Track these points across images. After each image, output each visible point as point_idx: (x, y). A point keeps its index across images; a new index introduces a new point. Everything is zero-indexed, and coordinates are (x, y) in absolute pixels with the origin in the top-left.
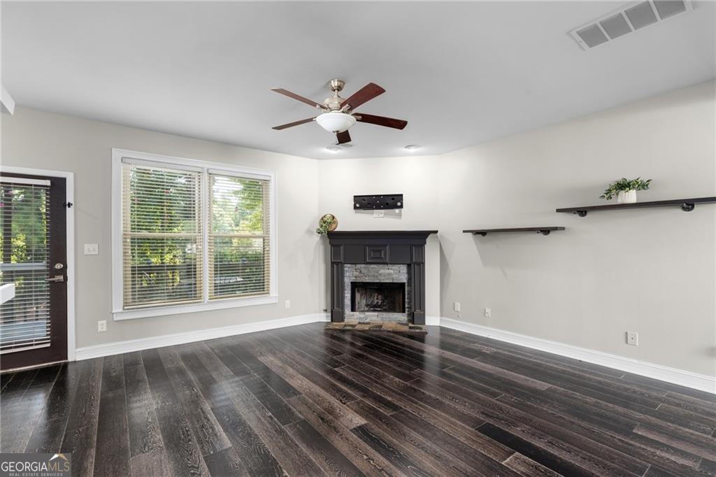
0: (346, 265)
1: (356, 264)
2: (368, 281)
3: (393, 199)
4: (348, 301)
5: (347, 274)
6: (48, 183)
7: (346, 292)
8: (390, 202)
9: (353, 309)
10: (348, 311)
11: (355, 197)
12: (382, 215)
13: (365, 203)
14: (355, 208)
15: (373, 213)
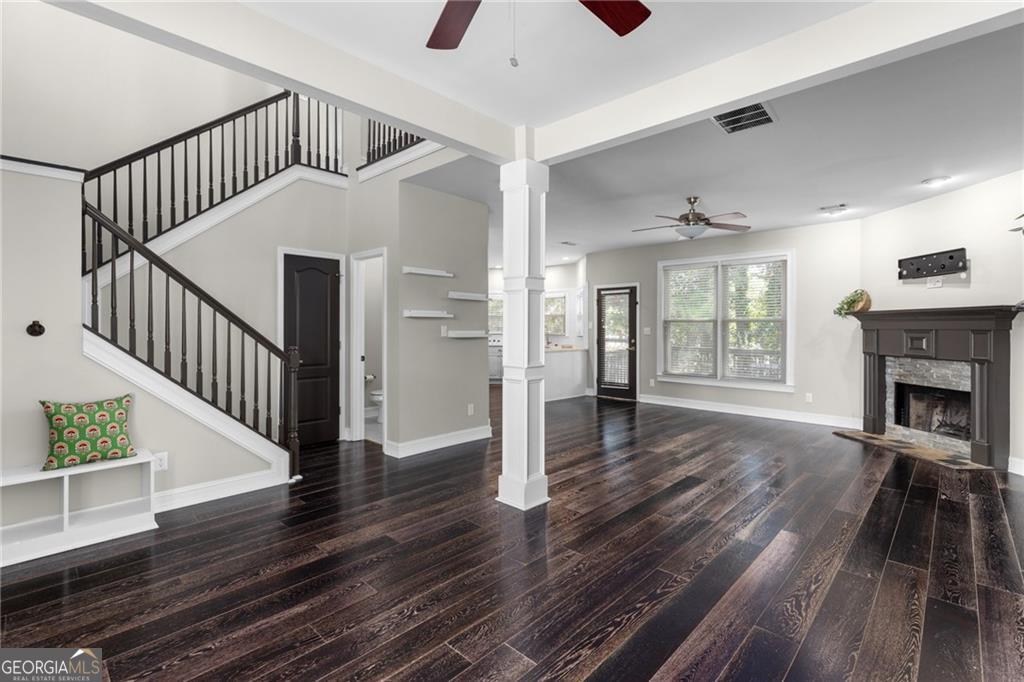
0: (887, 358)
1: (898, 357)
2: (914, 383)
3: (951, 258)
4: (890, 408)
5: (889, 371)
6: (628, 291)
7: (888, 395)
8: (948, 262)
9: (898, 421)
10: (890, 422)
11: (900, 261)
12: (940, 284)
13: (914, 268)
14: (901, 276)
15: (926, 283)
